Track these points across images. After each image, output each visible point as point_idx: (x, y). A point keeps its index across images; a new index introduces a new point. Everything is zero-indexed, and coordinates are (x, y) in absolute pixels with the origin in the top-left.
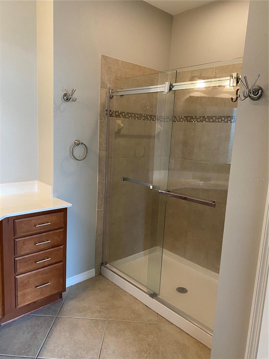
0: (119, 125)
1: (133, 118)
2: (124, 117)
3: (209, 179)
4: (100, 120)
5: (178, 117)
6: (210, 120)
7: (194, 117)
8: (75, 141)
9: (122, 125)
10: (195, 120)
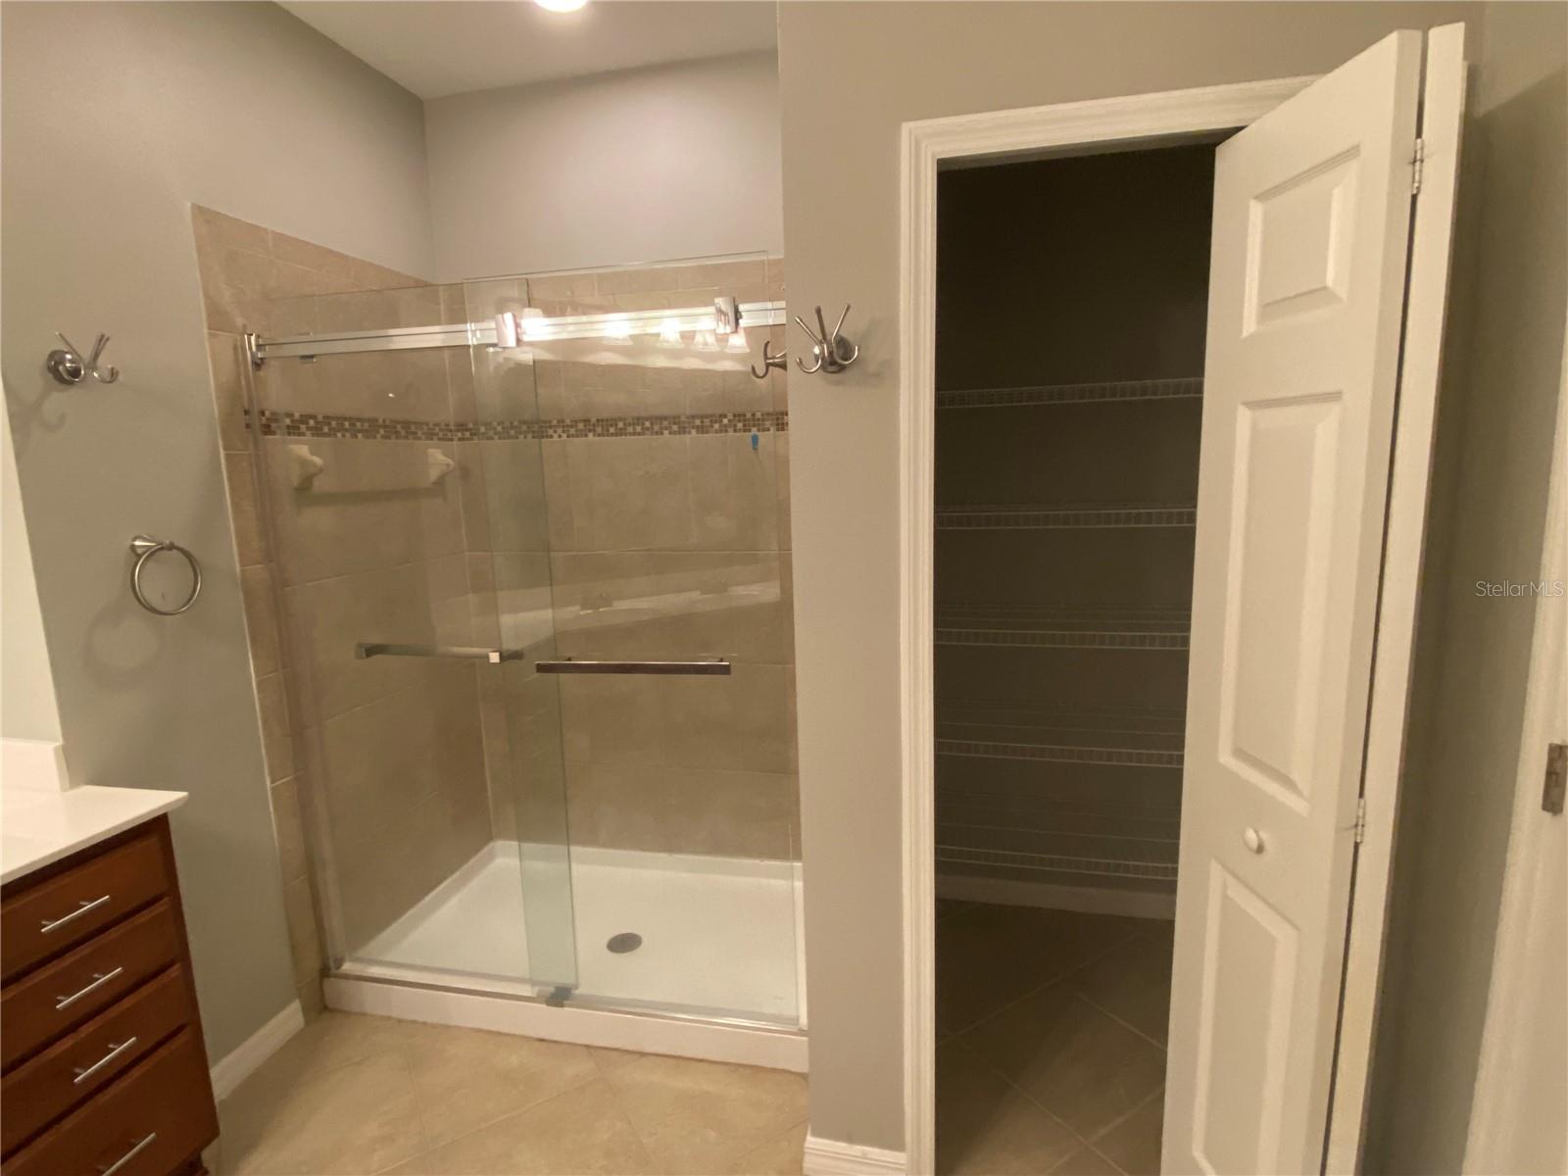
0: (304, 463)
1: (348, 435)
2: (317, 431)
3: (607, 601)
4: (225, 449)
5: (499, 424)
6: (608, 430)
7: (555, 422)
8: (135, 539)
9: (317, 460)
10: (560, 431)
